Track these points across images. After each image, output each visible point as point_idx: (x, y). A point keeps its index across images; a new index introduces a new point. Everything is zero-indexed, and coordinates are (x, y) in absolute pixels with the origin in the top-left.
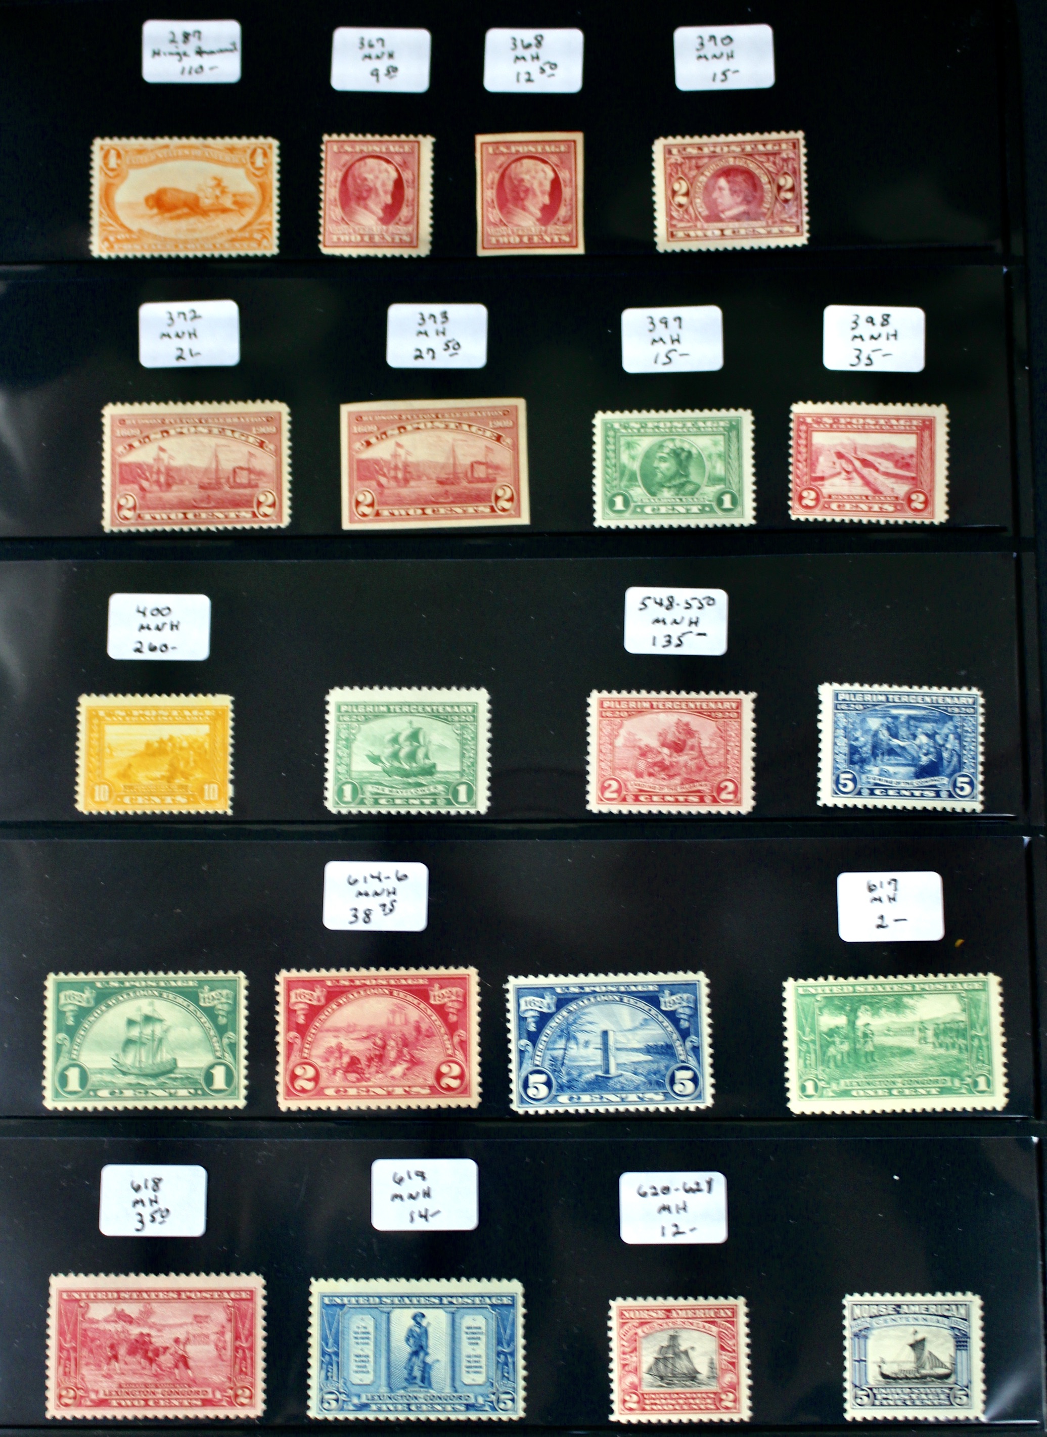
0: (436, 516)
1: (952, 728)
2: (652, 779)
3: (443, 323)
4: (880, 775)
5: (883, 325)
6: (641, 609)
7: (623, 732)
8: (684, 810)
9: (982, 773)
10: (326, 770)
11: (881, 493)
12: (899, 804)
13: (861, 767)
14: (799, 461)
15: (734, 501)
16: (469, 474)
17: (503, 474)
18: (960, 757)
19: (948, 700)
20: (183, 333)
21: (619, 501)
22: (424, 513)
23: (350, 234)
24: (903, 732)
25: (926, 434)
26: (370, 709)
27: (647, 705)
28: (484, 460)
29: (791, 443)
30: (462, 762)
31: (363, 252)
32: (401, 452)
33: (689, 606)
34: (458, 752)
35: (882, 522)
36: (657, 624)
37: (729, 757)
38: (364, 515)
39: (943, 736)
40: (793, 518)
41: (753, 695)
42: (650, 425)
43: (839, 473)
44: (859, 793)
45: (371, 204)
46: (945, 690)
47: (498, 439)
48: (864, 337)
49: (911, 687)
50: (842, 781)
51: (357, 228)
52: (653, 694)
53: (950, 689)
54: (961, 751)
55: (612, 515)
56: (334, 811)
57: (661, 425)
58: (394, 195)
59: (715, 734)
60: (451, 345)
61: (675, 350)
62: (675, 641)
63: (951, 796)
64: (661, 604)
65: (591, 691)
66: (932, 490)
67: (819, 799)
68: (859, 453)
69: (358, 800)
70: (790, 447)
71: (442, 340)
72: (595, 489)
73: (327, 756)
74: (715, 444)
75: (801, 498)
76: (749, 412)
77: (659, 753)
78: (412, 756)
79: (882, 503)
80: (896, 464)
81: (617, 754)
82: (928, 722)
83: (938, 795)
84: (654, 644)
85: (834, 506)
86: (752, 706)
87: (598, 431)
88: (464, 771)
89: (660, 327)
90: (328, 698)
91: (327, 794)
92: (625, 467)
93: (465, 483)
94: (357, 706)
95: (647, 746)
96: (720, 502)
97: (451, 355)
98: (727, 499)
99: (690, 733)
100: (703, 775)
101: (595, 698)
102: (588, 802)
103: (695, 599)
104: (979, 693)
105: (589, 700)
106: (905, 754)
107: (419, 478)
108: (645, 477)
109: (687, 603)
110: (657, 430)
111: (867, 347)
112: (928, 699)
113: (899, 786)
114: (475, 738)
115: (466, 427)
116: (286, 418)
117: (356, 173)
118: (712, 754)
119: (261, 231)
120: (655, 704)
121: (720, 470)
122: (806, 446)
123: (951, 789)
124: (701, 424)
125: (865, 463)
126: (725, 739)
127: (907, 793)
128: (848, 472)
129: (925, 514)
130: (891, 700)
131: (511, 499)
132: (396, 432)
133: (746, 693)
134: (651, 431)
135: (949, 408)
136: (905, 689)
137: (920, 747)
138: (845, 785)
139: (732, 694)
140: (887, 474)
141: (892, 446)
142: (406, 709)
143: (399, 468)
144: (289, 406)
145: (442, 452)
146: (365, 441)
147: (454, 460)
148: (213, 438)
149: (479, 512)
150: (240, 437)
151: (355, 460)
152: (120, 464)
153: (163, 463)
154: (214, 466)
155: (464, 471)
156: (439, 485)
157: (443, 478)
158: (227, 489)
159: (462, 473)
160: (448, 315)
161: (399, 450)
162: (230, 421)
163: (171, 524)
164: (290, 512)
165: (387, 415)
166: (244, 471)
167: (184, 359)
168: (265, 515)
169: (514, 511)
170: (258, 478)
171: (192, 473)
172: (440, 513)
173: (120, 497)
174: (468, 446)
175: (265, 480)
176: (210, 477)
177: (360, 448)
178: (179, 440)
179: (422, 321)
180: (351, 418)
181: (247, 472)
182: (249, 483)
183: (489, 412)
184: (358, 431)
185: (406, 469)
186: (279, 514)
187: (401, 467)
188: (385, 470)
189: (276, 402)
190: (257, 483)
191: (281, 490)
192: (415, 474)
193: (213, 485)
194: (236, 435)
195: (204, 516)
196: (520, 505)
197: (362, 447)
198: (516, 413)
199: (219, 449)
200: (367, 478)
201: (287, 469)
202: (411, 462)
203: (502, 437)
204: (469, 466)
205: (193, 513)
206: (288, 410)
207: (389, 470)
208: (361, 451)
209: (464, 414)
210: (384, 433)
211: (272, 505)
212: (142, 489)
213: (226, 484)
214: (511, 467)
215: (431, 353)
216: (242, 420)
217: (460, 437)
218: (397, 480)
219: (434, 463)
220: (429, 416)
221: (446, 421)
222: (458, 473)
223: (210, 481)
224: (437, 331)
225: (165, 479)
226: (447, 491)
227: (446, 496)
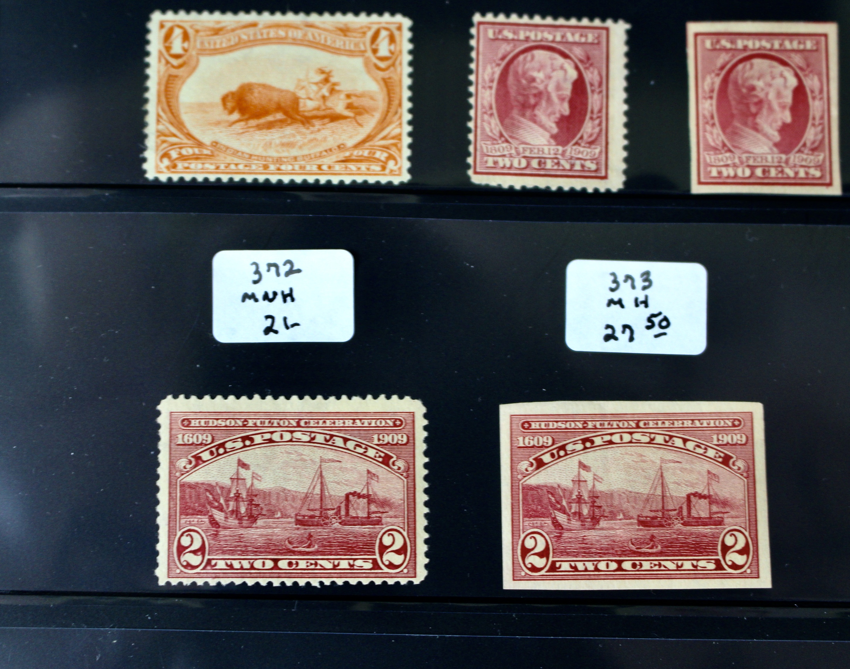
0: (638, 573)
3: (645, 288)
16: (685, 513)
17: (733, 513)
20: (275, 294)
22: (620, 568)
23: (511, 156)
28: (706, 492)
31: (530, 183)
32: (587, 476)
38: (534, 569)
45: (541, 114)
47: (726, 461)
51: (521, 147)
58: (572, 103)
60: (656, 320)
71: (644, 313)
93: (678, 526)
97: (656, 336)
107: (613, 516)
115: (679, 443)
116: (421, 422)
117: (520, 70)
119: (386, 147)
131: (744, 551)
132: (580, 447)
143: (584, 500)
144: (425, 404)
145: (645, 477)
146: (535, 459)
147: (663, 491)
148: (315, 448)
149: (699, 568)
150: (355, 448)
151: (521, 488)
152: (182, 486)
153: (245, 485)
154: (317, 490)
155: (677, 508)
156: (641, 527)
157: (647, 517)
158: (337, 525)
159: (675, 510)
160: (652, 277)
161: (583, 473)
162: (342, 425)
163: (255, 575)
164: (427, 561)
165: (566, 421)
166: (361, 499)
167: (276, 332)
168: (391, 566)
169: (749, 568)
170: (381, 510)
171: (287, 500)
172: (643, 569)
173: (182, 535)
174: (682, 470)
175: (391, 513)
176: (312, 507)
177: (527, 470)
178: (268, 450)
179: (614, 286)
180: (514, 427)
181: (365, 500)
182: (368, 517)
183: (712, 422)
184: (524, 444)
185: (595, 502)
186: (412, 564)
187: (586, 499)
188: (564, 503)
189: (407, 398)
190: (379, 517)
191: (415, 528)
192: (607, 511)
193: (316, 519)
194: (350, 445)
195: (302, 564)
196: (758, 560)
197: (530, 469)
198: (749, 424)
199: (325, 465)
200: (538, 514)
201: (422, 498)
202: (601, 492)
203: (731, 457)
204: (684, 500)
205: (288, 561)
206: (423, 410)
207: (570, 503)
208: (529, 474)
209: (676, 422)
210: (563, 448)
211: (402, 551)
212: (214, 523)
213: (335, 518)
214: (745, 503)
215: (628, 331)
216: (358, 423)
217: (670, 456)
218: (582, 519)
219: (633, 494)
220: (626, 425)
221: (650, 433)
222: (668, 510)
223: (312, 513)
224: (636, 300)
225: (247, 509)
226: (653, 537)
227: (652, 543)
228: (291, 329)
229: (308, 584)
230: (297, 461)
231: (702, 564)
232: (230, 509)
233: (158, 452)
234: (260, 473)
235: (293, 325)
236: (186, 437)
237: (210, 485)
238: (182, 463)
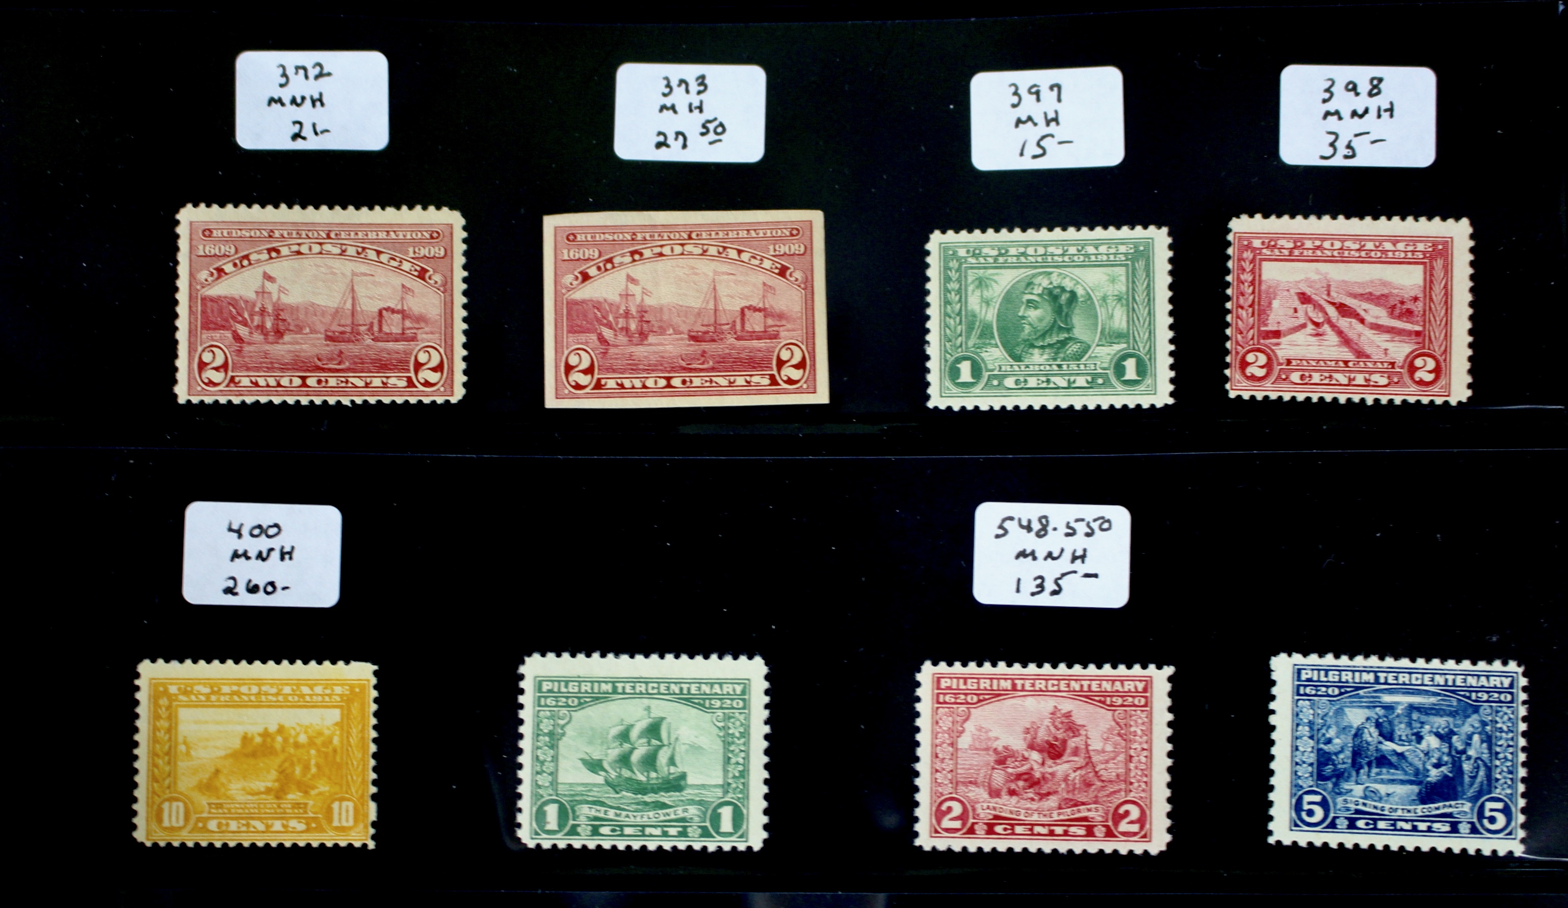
0: (688, 389)
1: (1477, 725)
2: (1014, 799)
3: (699, 93)
4: (1365, 797)
5: (1371, 95)
6: (997, 536)
7: (969, 726)
8: (1063, 847)
9: (1523, 795)
10: (520, 782)
11: (1368, 357)
12: (1395, 842)
13: (1336, 785)
14: (1242, 308)
15: (1142, 369)
16: (738, 327)
17: (789, 326)
18: (1489, 770)
19: (1472, 681)
20: (303, 98)
21: (965, 368)
22: (669, 386)
24: (1401, 730)
25: (1439, 264)
26: (586, 687)
27: (1007, 685)
28: (761, 305)
29: (1229, 278)
30: (726, 772)
32: (635, 290)
33: (1071, 533)
34: (720, 757)
35: (1370, 401)
36: (1021, 559)
37: (1132, 766)
38: (578, 387)
39: (1464, 737)
40: (1232, 395)
41: (1169, 670)
42: (1013, 251)
43: (1304, 326)
44: (1333, 825)
46: (1466, 664)
47: (783, 271)
48: (1343, 115)
49: (1413, 660)
50: (1306, 807)
52: (1017, 668)
53: (1474, 663)
54: (1491, 761)
55: (955, 390)
56: (531, 844)
57: (1030, 251)
59: (1110, 730)
60: (711, 126)
61: (1052, 136)
62: (1050, 586)
63: (1474, 830)
64: (1029, 528)
65: (922, 664)
66: (1446, 352)
67: (1270, 833)
68: (1333, 294)
69: (567, 829)
70: (1228, 285)
71: (698, 119)
72: (929, 351)
73: (521, 759)
74: (1113, 280)
75: (1244, 364)
76: (1165, 230)
77: (1025, 759)
78: (650, 761)
79: (1371, 373)
80: (1392, 310)
81: (960, 761)
82: (1441, 716)
83: (1454, 829)
84: (1018, 591)
85: (1295, 377)
86: (1168, 687)
87: (934, 261)
88: (729, 784)
89: (1028, 100)
90: (522, 670)
91: (520, 818)
92: (974, 316)
93: (731, 340)
94: (567, 683)
95: (1006, 748)
96: (1120, 370)
97: (711, 143)
98: (1130, 365)
99: (1073, 729)
100: (1092, 793)
101: (927, 673)
102: (916, 834)
103: (1082, 520)
104: (1521, 670)
105: (919, 677)
106: (1404, 765)
107: (662, 331)
108: (1004, 331)
109: (1068, 527)
110: (1023, 259)
111: (1347, 128)
112: (1440, 680)
113: (1395, 815)
114: (746, 734)
115: (733, 254)
116: (459, 234)
118: (1107, 762)
120: (1019, 683)
121: (1119, 320)
122: (1252, 283)
123: (1475, 820)
124: (1091, 250)
125: (1343, 309)
126: (1126, 738)
127: (1408, 826)
128: (1317, 325)
129: (1436, 389)
130: (1382, 680)
131: (801, 365)
132: (628, 259)
133: (1159, 667)
134: (1014, 259)
135: (1472, 224)
136: (1405, 662)
137: (1427, 754)
138: (1310, 813)
139: (1137, 669)
140: (1377, 327)
141: (1384, 284)
142: (641, 688)
143: (632, 314)
144: (464, 215)
145: (698, 291)
146: (581, 273)
147: (715, 305)
148: (347, 262)
149: (753, 384)
150: (389, 261)
151: (565, 302)
152: (203, 299)
153: (270, 298)
154: (349, 305)
155: (730, 322)
156: (692, 342)
157: (697, 332)
158: (369, 341)
159: (728, 324)
160: (707, 81)
161: (631, 286)
162: (375, 237)
163: (282, 393)
164: (465, 379)
165: (614, 233)
166: (395, 315)
167: (304, 138)
168: (427, 384)
169: (805, 382)
170: (417, 326)
171: (316, 315)
172: (693, 385)
173: (203, 351)
174: (737, 282)
175: (427, 329)
176: (343, 322)
177: (571, 284)
178: (295, 263)
179: (667, 90)
180: (559, 238)
181: (400, 316)
182: (403, 333)
183: (769, 231)
184: (569, 256)
185: (643, 316)
186: (449, 381)
187: (634, 313)
188: (611, 318)
189: (445, 209)
190: (415, 333)
191: (452, 346)
192: (656, 325)
193: (347, 335)
194: (384, 258)
195: (332, 382)
196: (815, 375)
197: (575, 283)
198: (808, 233)
199: (356, 279)
200: (582, 330)
201: (460, 313)
202: (650, 306)
203: (788, 268)
204: (738, 314)
205: (317, 378)
206: (462, 222)
207: (617, 318)
208: (573, 289)
209: (730, 233)
210: (610, 260)
211: (439, 368)
212: (238, 338)
213: (367, 334)
214: (802, 316)
215: (681, 138)
216: (393, 235)
217: (725, 268)
218: (630, 334)
219: (684, 308)
220: (677, 236)
221: (703, 245)
222: (720, 325)
223: (342, 329)
224: (690, 105)
225: (273, 324)
226: (704, 352)
227: (703, 359)
228: (321, 136)
229: (339, 402)
230: (326, 274)
231: (755, 379)
232: (255, 323)
233: (176, 263)
234: (287, 287)
235: (322, 132)
236: (207, 248)
237: (233, 299)
238: (203, 275)
